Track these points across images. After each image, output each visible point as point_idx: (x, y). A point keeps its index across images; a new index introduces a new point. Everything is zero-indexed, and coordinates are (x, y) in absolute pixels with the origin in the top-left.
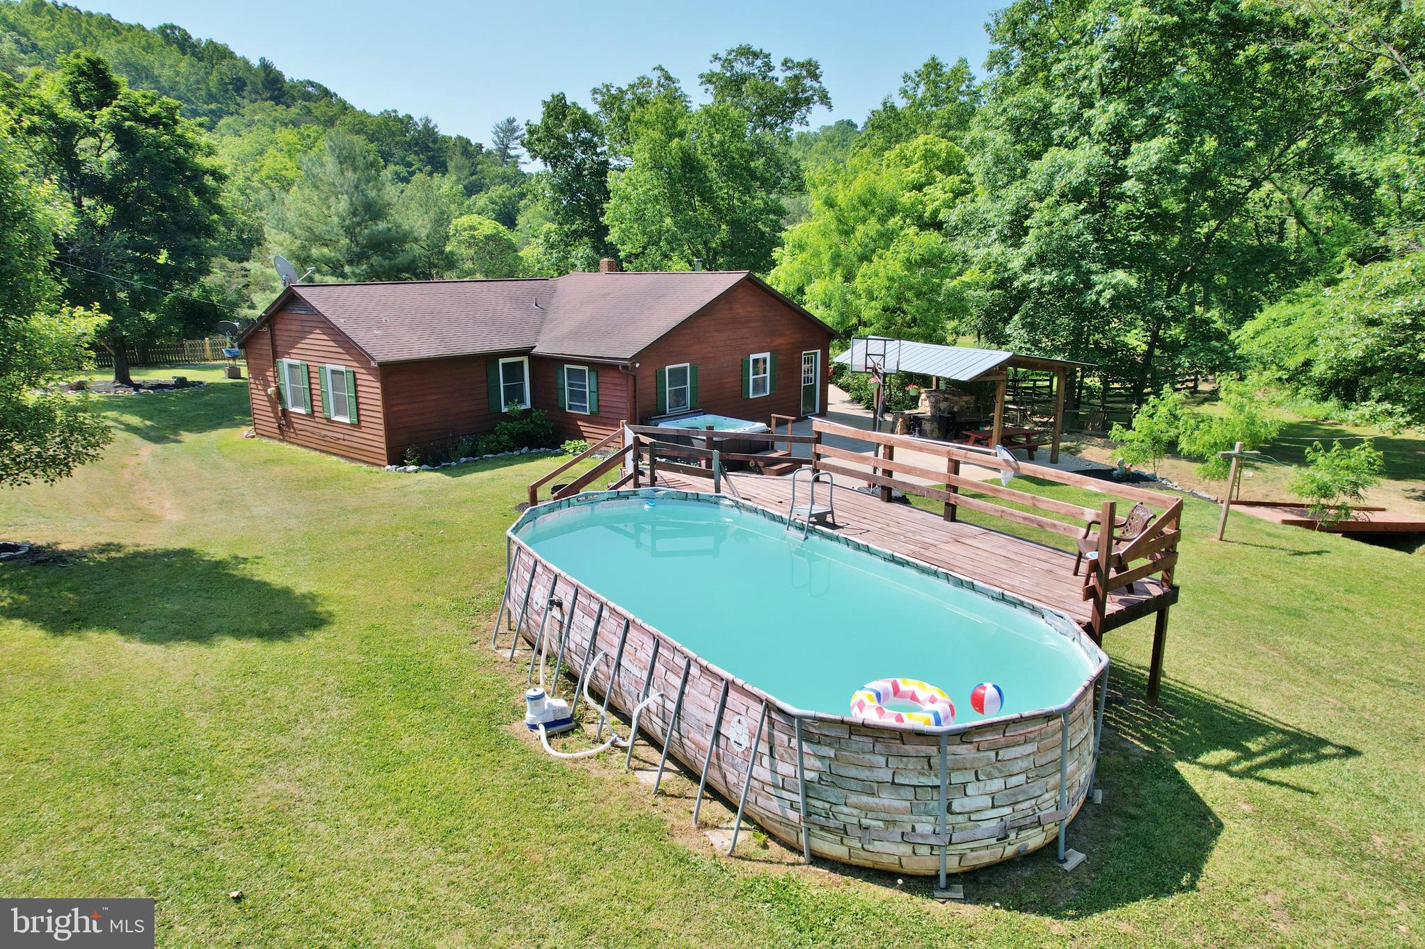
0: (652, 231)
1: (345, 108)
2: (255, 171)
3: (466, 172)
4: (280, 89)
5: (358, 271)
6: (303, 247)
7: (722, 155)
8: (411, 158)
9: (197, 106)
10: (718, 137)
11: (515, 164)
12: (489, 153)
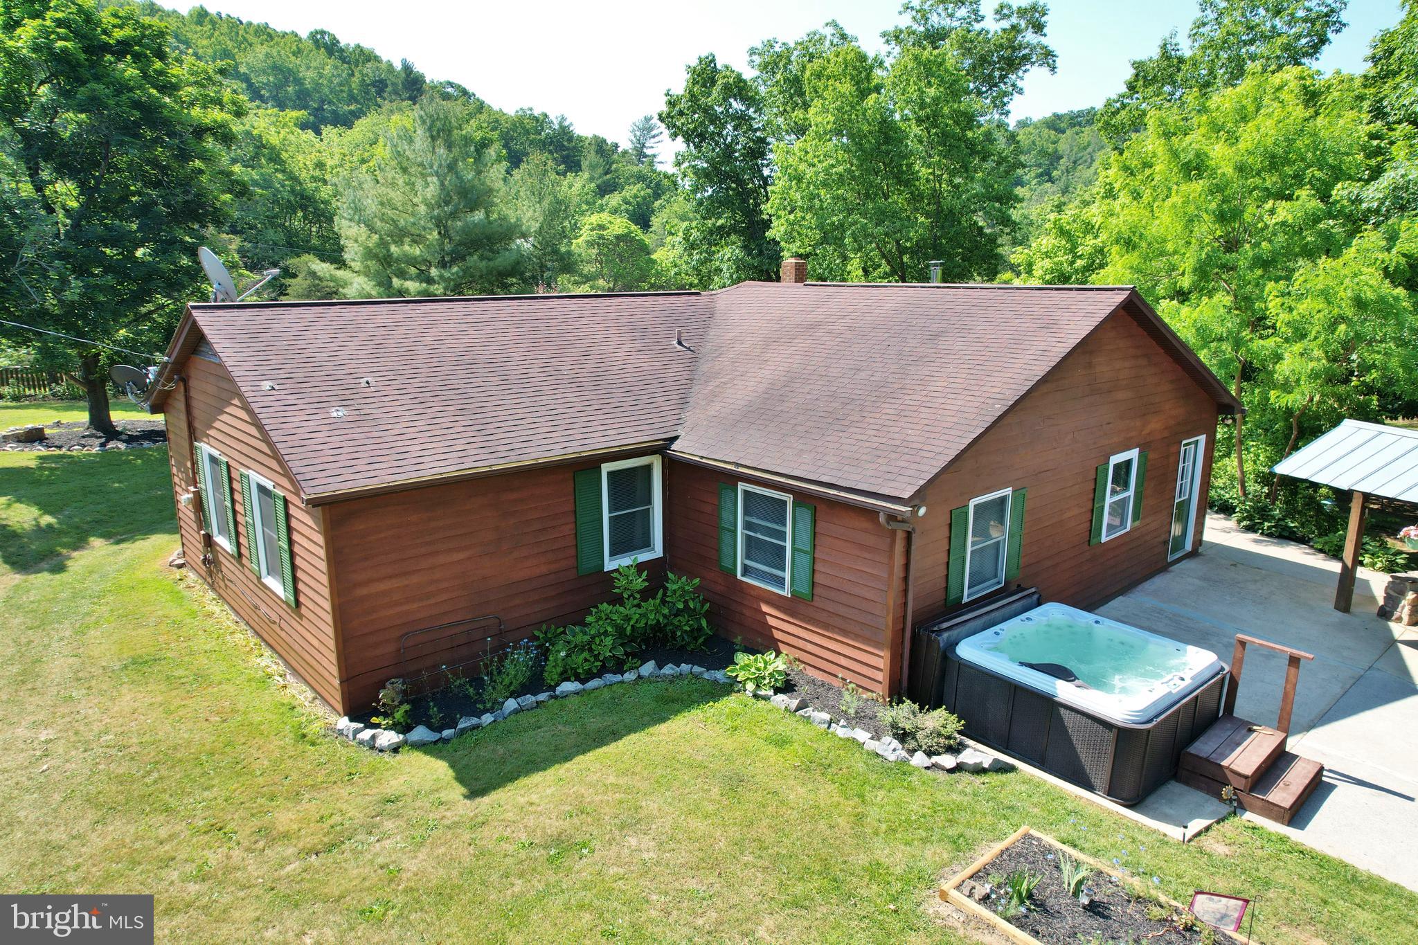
0: (833, 223)
1: (481, 106)
3: (600, 171)
4: (419, 90)
5: (447, 275)
6: (383, 244)
7: (930, 119)
9: (337, 107)
10: (932, 92)
11: (651, 164)
12: (625, 153)
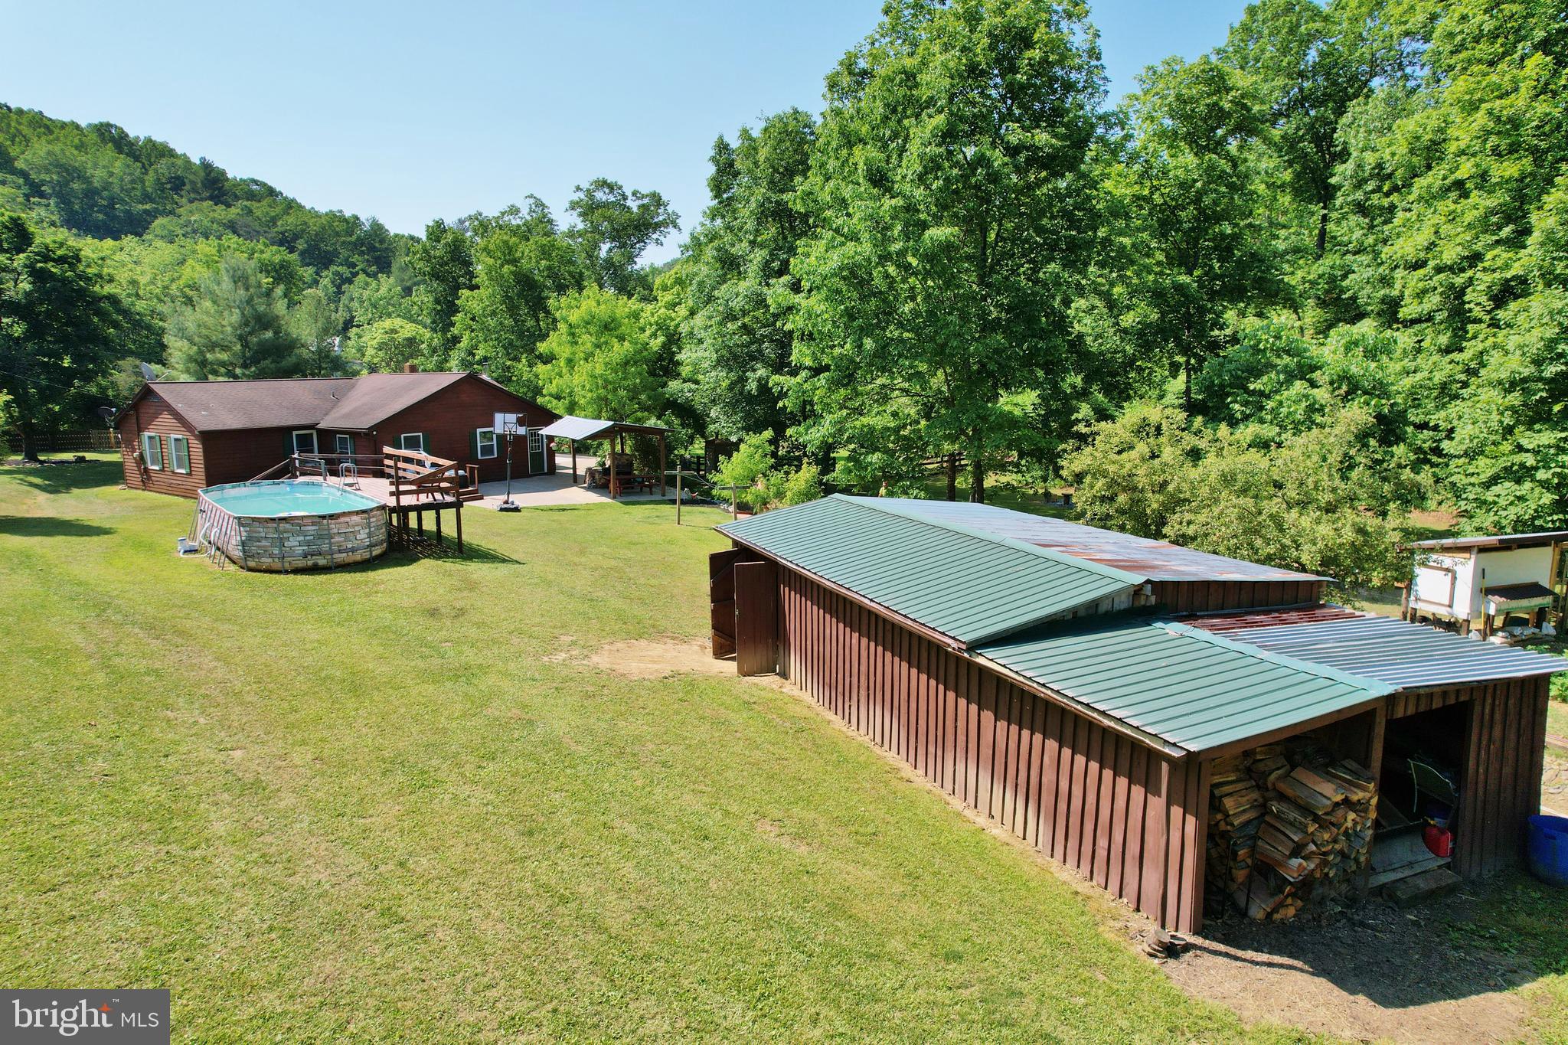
1: (291, 206)
2: (173, 280)
4: (220, 189)
5: (247, 373)
6: (201, 352)
8: (355, 258)
9: (131, 206)
